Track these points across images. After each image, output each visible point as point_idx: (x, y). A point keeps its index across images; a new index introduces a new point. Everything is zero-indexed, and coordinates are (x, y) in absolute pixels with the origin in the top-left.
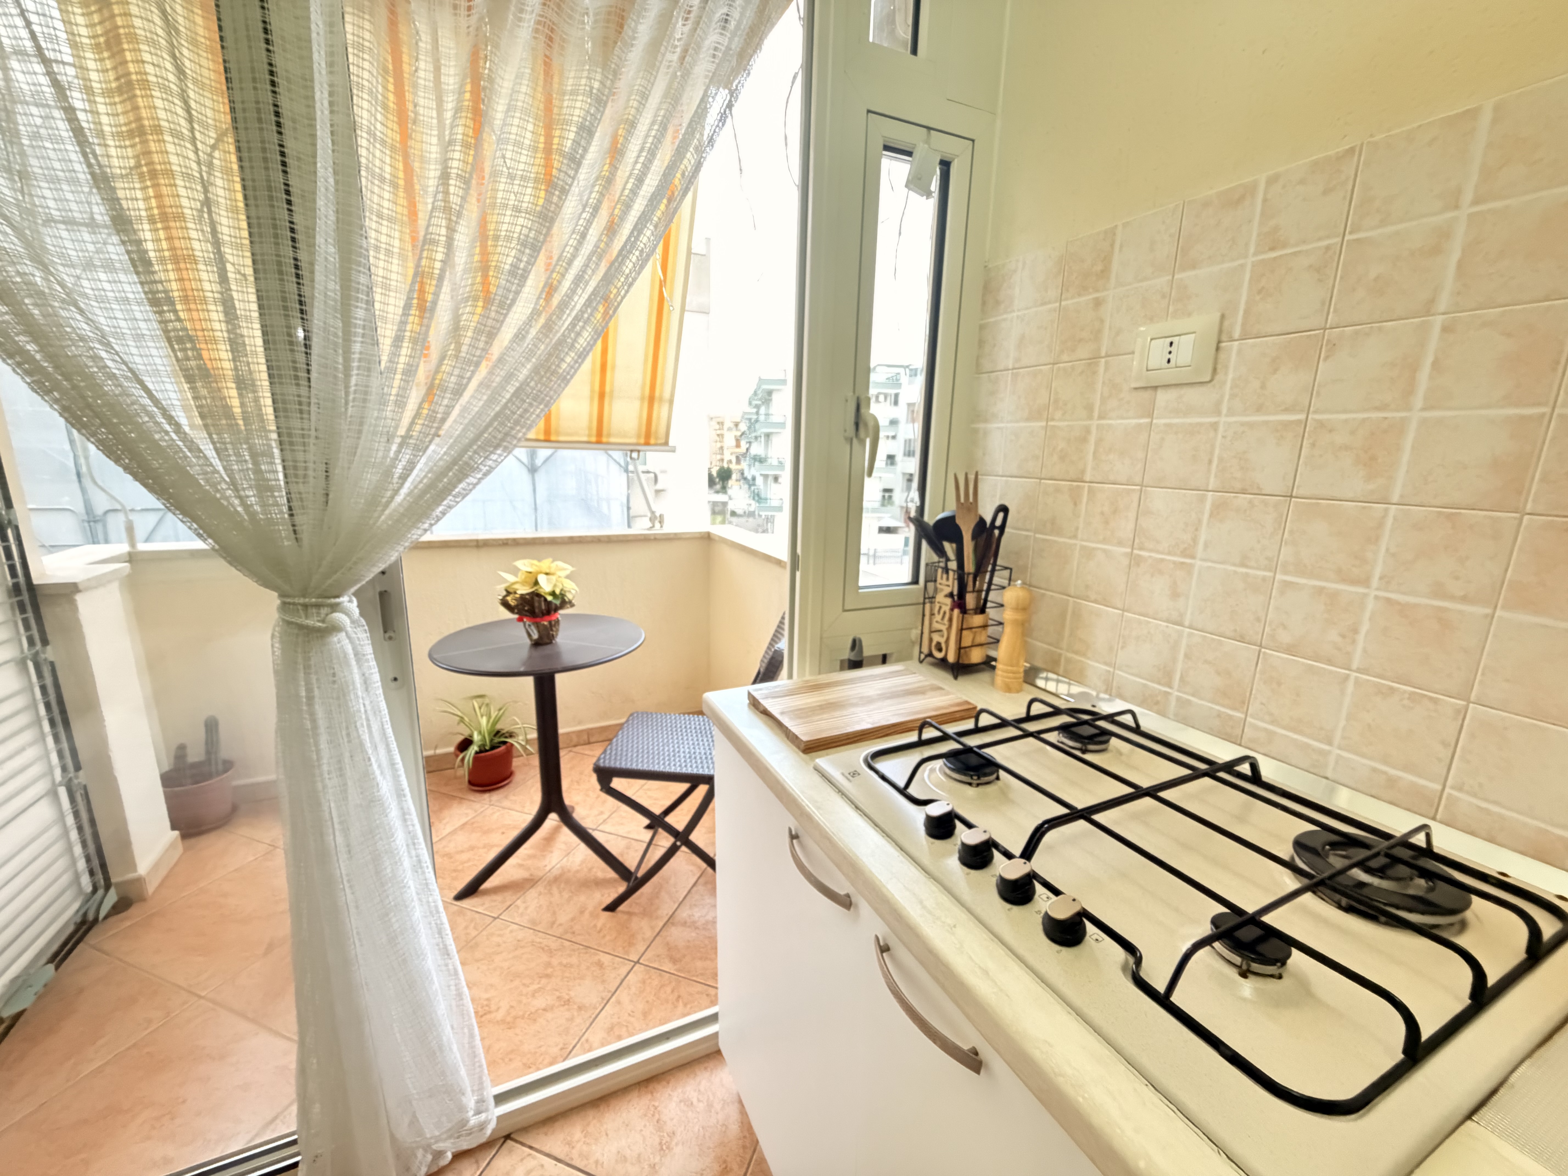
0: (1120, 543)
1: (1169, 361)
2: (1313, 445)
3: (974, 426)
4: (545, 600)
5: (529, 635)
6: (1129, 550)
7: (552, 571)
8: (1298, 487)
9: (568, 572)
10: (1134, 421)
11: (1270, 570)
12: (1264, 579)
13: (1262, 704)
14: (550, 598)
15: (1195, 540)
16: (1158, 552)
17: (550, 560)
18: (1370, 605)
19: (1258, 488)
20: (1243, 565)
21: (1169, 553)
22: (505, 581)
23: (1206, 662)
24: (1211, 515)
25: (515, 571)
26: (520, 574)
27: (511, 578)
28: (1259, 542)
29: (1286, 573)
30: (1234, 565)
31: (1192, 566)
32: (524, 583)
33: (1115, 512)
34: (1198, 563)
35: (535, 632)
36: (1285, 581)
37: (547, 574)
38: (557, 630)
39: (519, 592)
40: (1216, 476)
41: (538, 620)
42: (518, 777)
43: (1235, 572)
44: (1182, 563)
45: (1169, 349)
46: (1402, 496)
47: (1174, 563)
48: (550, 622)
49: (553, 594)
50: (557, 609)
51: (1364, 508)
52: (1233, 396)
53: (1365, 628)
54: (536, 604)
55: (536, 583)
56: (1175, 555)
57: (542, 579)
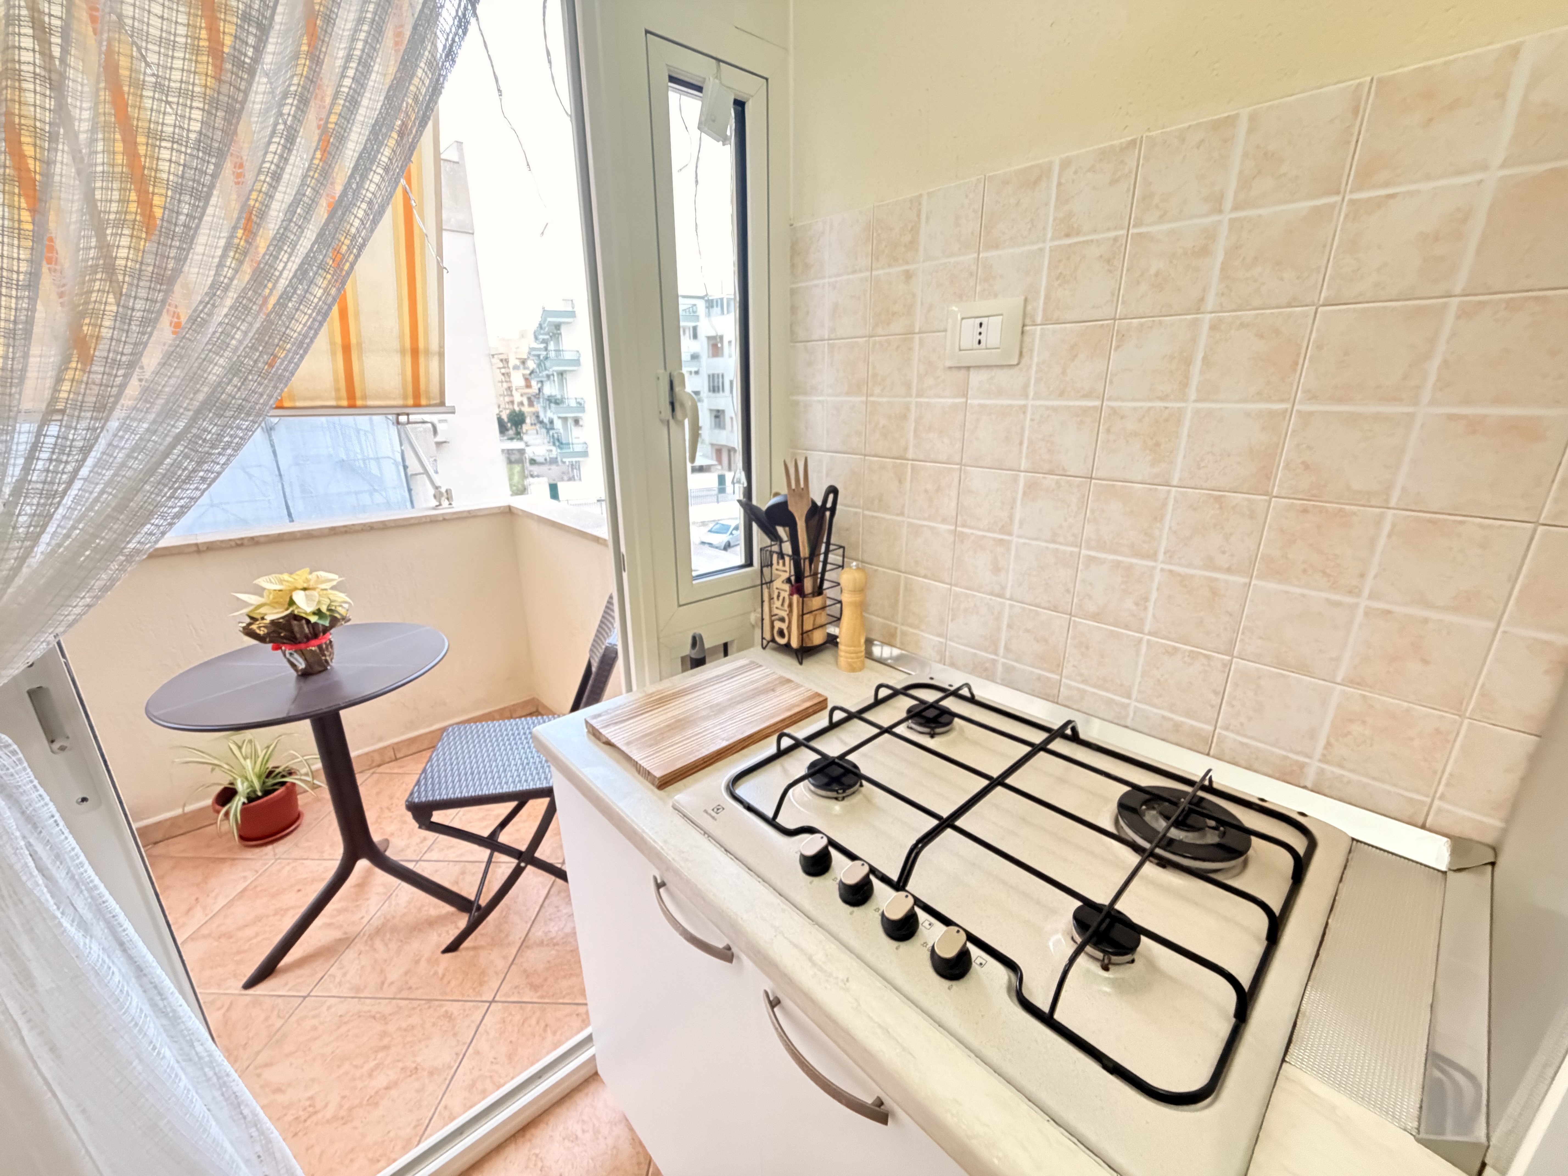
0: (944, 521)
1: (979, 342)
2: (1108, 431)
3: (795, 398)
4: (308, 621)
5: (293, 665)
6: (953, 528)
7: (312, 584)
8: (1097, 469)
9: (334, 583)
10: (950, 401)
11: (1076, 546)
12: (1072, 553)
13: (1074, 666)
14: (314, 619)
15: (1011, 517)
16: (979, 529)
17: (307, 570)
18: (1158, 576)
19: (1064, 469)
20: (1054, 541)
21: (989, 531)
22: (246, 604)
23: (1027, 631)
24: (1024, 493)
25: (259, 591)
26: (266, 593)
27: (253, 600)
28: (1066, 520)
29: (1089, 548)
30: (1046, 541)
31: (1009, 542)
32: (273, 604)
33: (938, 490)
34: (1015, 539)
35: (301, 660)
36: (1089, 556)
37: (305, 589)
38: (331, 654)
39: (269, 618)
40: (1027, 457)
41: (303, 646)
42: (306, 819)
43: (1047, 548)
44: (1001, 540)
45: (979, 330)
46: (1180, 480)
47: (994, 539)
48: (320, 647)
49: (318, 613)
50: (326, 630)
51: (1151, 489)
52: (1038, 380)
53: (1154, 595)
54: (296, 629)
55: (292, 603)
56: (994, 532)
57: (299, 598)
